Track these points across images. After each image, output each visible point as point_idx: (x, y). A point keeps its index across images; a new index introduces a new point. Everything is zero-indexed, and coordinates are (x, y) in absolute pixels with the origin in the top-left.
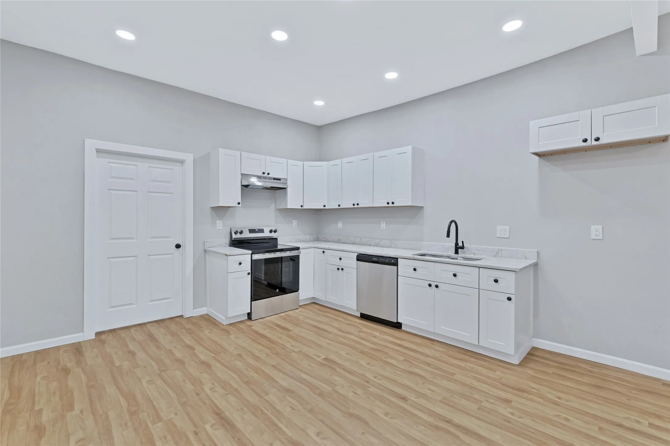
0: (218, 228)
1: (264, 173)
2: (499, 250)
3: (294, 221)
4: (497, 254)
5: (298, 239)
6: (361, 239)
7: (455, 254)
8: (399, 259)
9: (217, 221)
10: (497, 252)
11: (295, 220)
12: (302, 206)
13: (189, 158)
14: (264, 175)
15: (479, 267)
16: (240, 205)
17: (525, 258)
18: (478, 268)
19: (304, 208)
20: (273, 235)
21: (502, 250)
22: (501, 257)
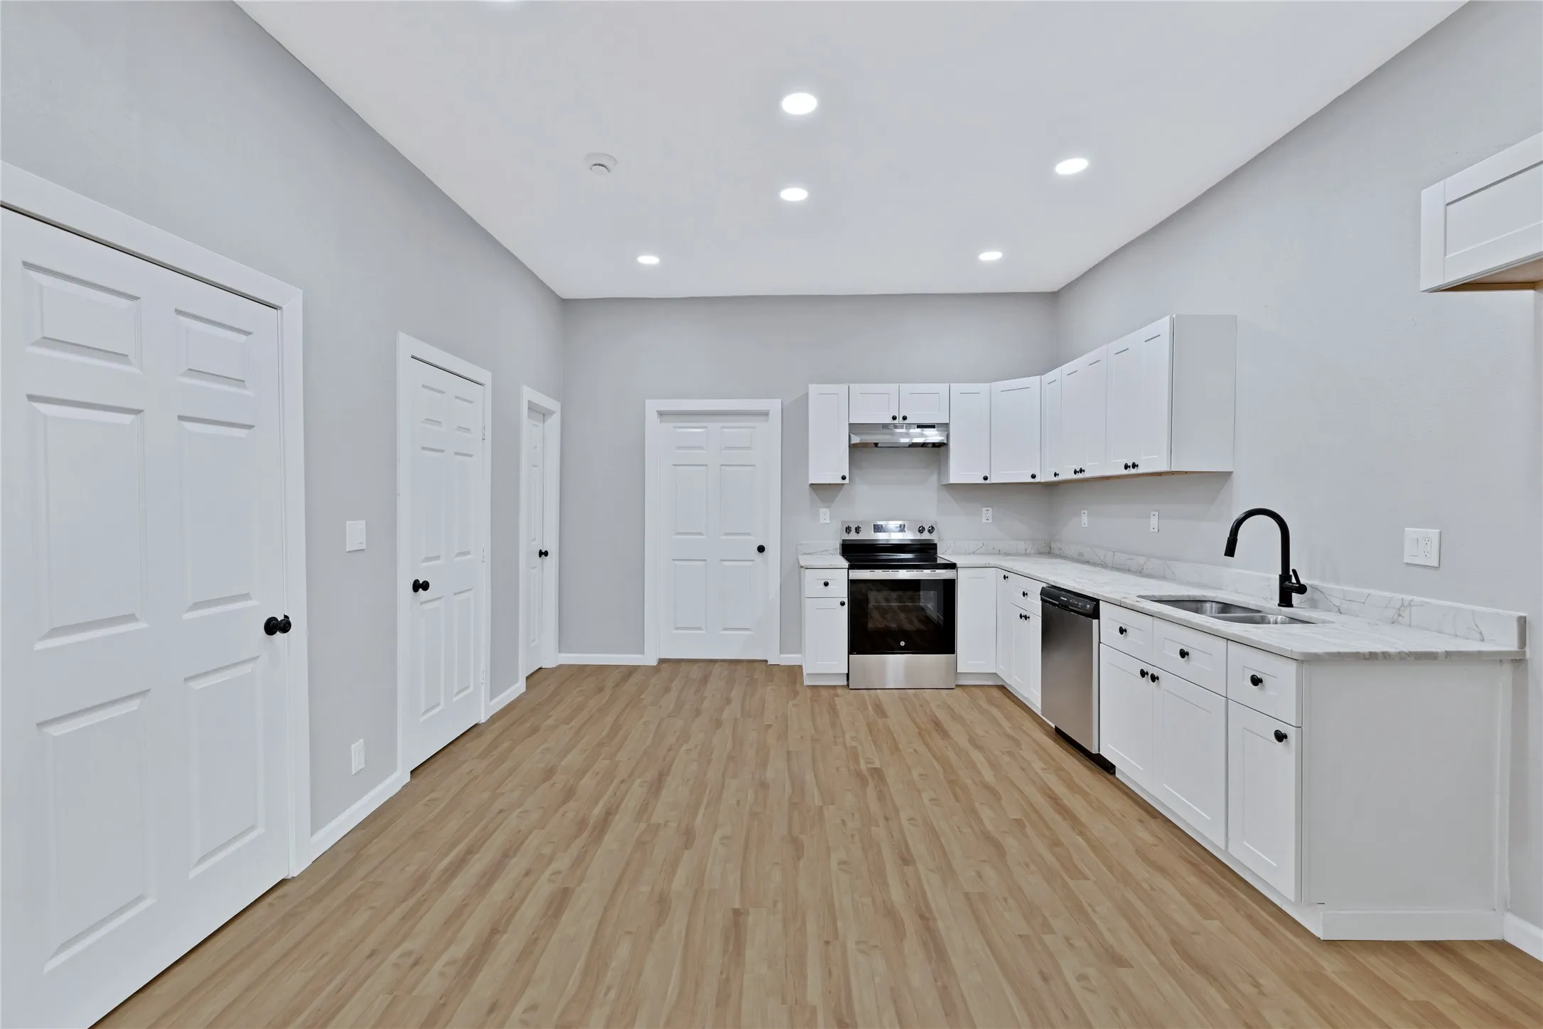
0: (821, 522)
1: (894, 418)
2: (1402, 605)
3: (984, 509)
4: (1399, 615)
5: (994, 549)
6: (1114, 555)
7: (1279, 605)
8: (1101, 601)
9: (821, 509)
10: (1399, 609)
11: (987, 509)
12: (986, 478)
13: (774, 406)
14: (896, 422)
15: (1228, 639)
16: (847, 481)
17: (1478, 636)
18: (1225, 640)
19: (993, 482)
20: (926, 536)
21: (1412, 604)
22: (1410, 626)
